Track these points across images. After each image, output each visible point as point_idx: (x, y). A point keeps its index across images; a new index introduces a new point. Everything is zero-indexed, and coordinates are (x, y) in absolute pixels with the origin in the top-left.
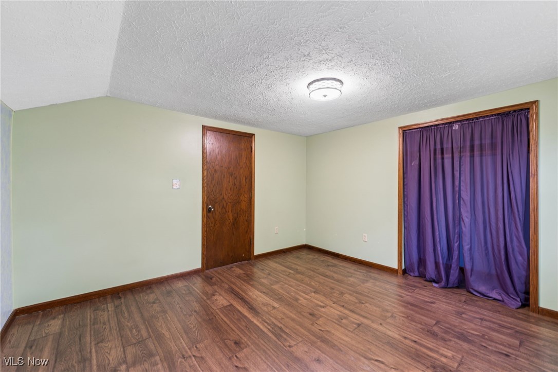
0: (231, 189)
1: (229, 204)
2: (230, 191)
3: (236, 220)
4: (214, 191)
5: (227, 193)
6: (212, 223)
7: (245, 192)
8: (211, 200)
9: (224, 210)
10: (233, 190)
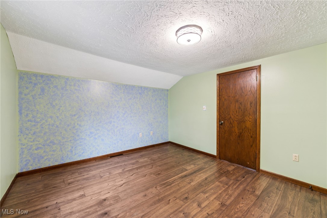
0: (237, 112)
1: (235, 121)
2: (235, 113)
3: (241, 134)
4: (224, 112)
5: (233, 114)
6: (223, 132)
7: (249, 114)
8: (222, 118)
9: (231, 126)
10: (239, 112)
